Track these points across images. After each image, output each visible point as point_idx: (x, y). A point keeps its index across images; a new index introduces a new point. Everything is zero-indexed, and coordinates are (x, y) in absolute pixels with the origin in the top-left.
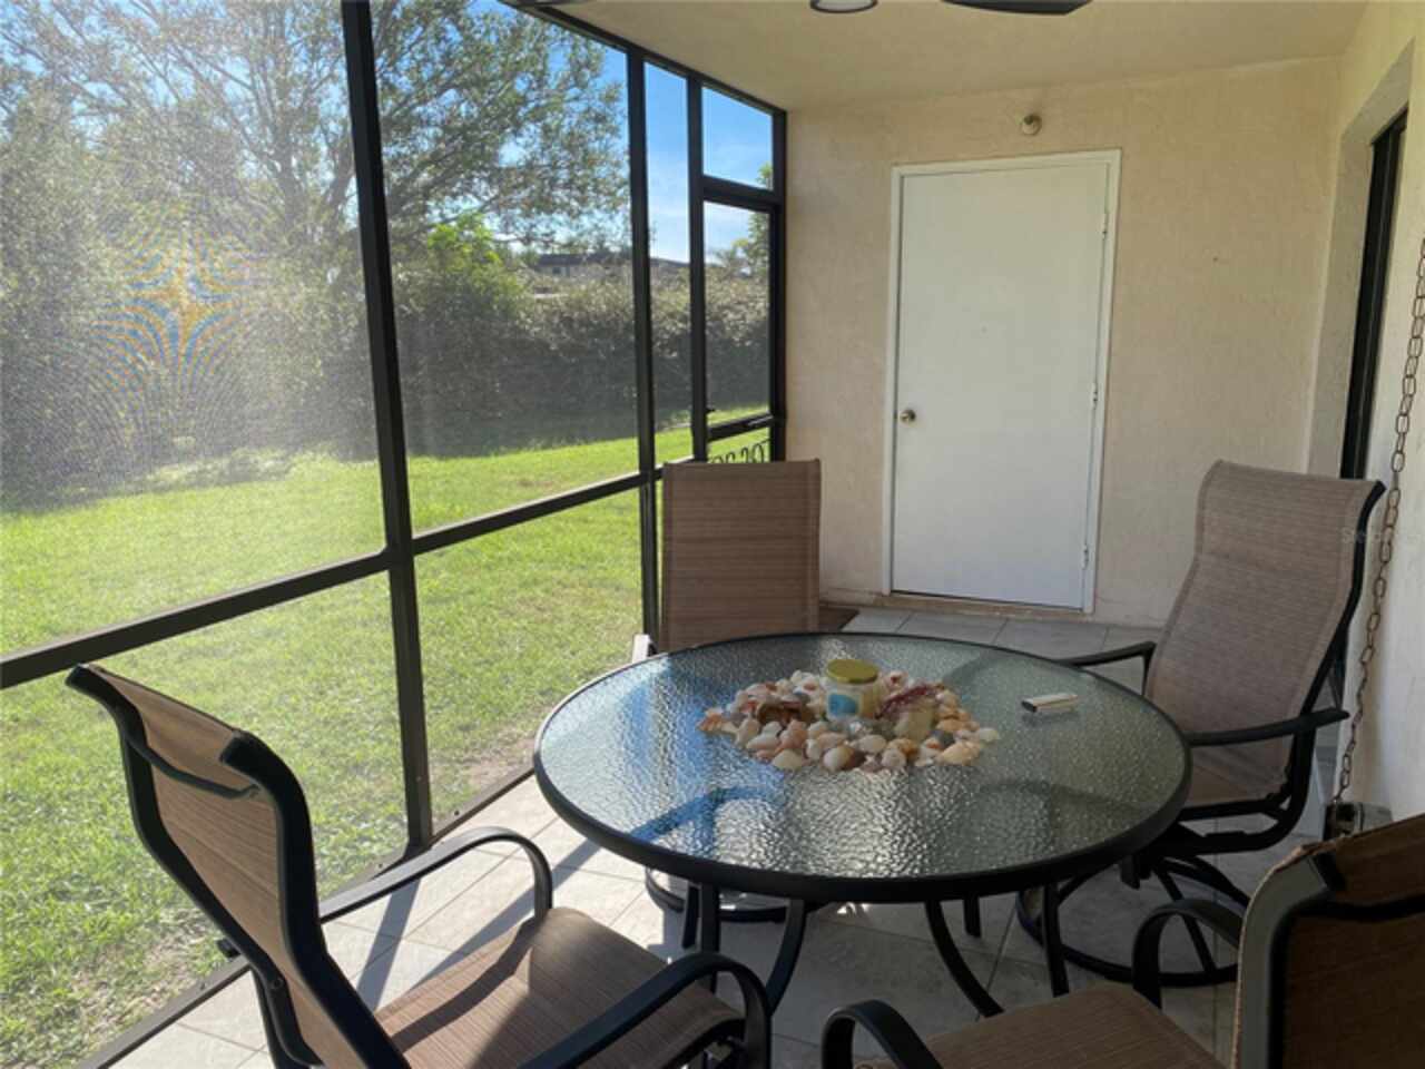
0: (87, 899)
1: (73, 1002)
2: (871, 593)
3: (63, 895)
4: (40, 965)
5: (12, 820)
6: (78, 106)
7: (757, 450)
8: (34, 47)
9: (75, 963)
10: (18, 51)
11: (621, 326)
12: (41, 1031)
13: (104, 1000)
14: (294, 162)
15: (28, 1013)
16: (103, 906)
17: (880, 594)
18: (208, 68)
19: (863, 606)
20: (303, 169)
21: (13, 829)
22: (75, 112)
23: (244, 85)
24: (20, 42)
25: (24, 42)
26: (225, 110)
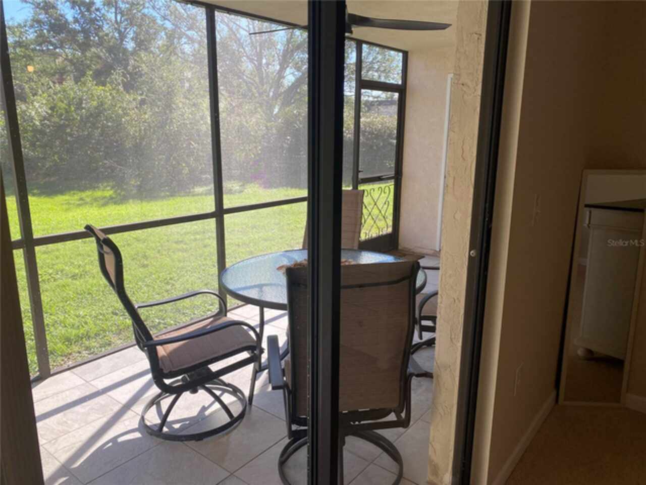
0: (121, 316)
1: (110, 341)
2: (431, 250)
3: (116, 314)
4: (104, 331)
5: (107, 292)
6: (184, 40)
7: (387, 188)
8: (169, 17)
9: (114, 332)
10: (163, 19)
11: (386, 134)
12: (100, 347)
13: (119, 343)
14: (264, 61)
15: (98, 343)
16: (126, 318)
17: (436, 251)
18: (232, 24)
19: (427, 255)
20: (268, 64)
21: (107, 295)
22: (183, 43)
23: (246, 30)
24: (163, 15)
25: (165, 15)
26: (238, 41)
